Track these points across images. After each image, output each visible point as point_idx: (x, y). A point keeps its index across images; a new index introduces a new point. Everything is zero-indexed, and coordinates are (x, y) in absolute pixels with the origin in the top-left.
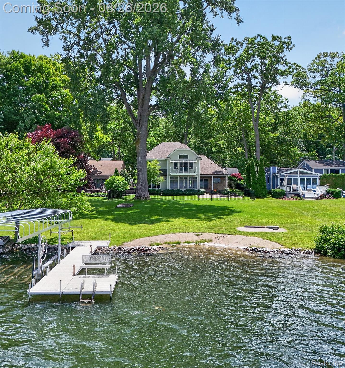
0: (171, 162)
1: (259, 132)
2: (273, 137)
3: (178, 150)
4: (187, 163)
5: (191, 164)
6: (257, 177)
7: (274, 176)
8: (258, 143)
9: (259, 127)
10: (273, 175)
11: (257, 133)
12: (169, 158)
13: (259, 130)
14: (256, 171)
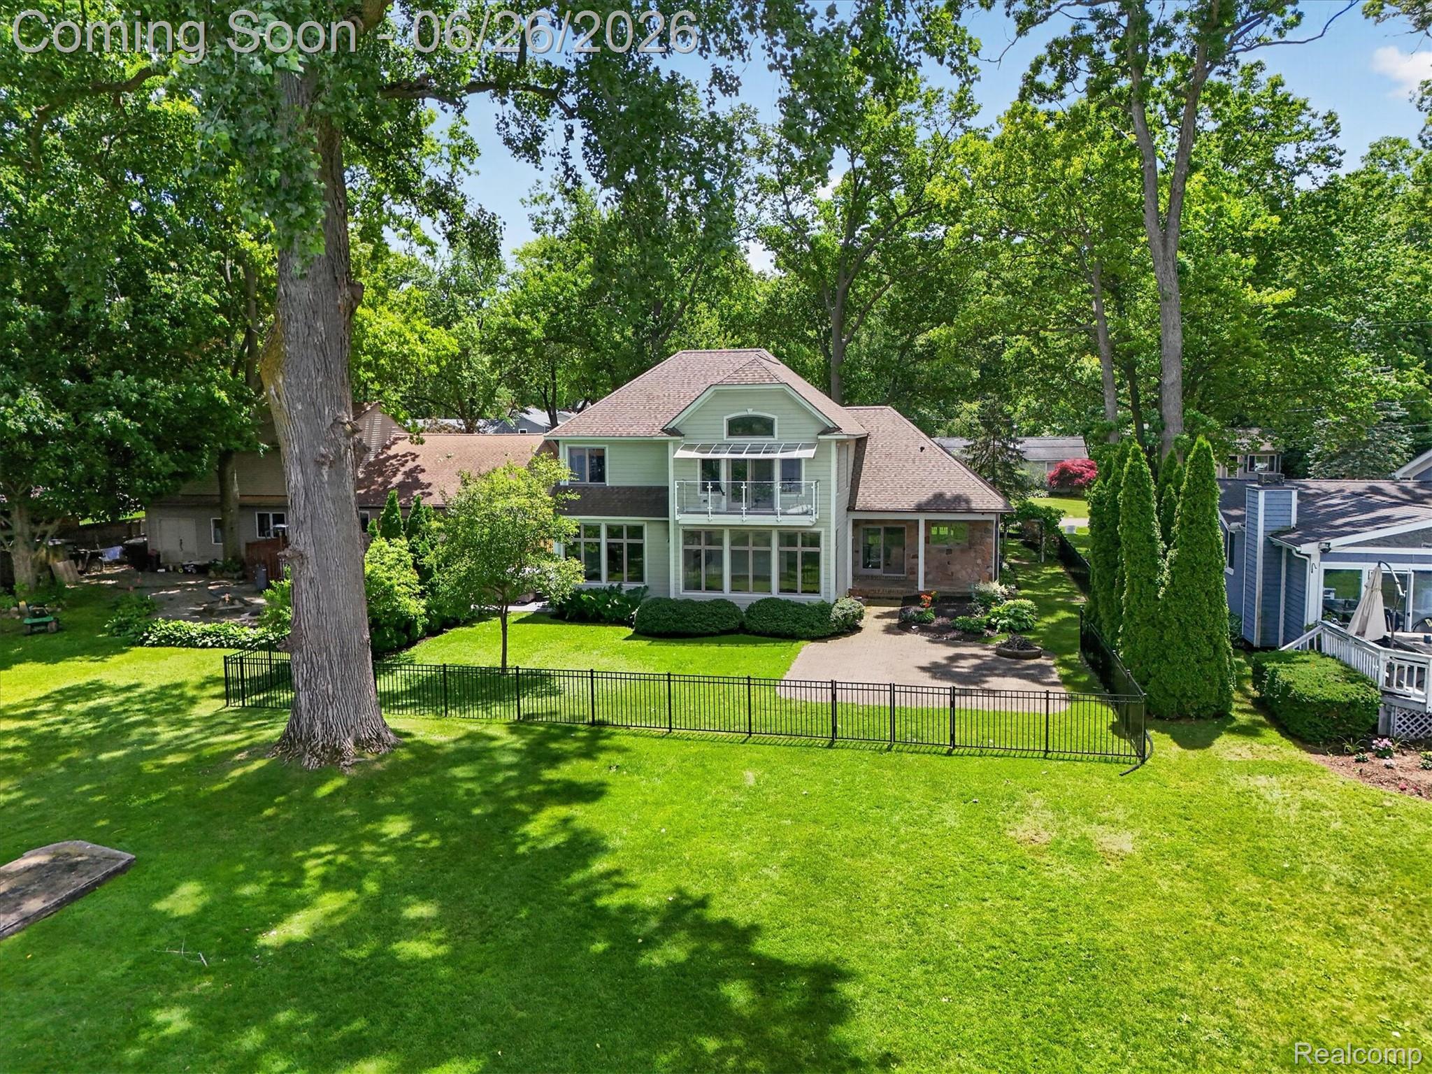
0: (681, 454)
1: (1182, 283)
2: (1258, 310)
3: (721, 393)
4: (770, 462)
5: (791, 468)
6: (1165, 576)
7: (1273, 551)
8: (1175, 339)
9: (1182, 256)
10: (1268, 542)
11: (1172, 287)
12: (673, 432)
13: (1182, 270)
14: (1158, 533)
